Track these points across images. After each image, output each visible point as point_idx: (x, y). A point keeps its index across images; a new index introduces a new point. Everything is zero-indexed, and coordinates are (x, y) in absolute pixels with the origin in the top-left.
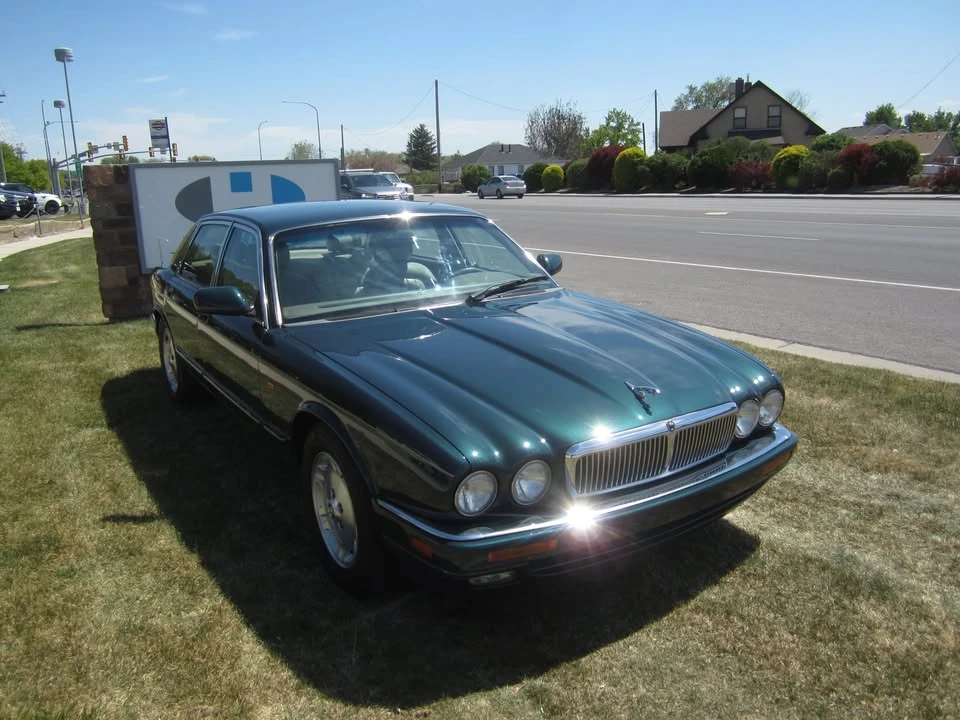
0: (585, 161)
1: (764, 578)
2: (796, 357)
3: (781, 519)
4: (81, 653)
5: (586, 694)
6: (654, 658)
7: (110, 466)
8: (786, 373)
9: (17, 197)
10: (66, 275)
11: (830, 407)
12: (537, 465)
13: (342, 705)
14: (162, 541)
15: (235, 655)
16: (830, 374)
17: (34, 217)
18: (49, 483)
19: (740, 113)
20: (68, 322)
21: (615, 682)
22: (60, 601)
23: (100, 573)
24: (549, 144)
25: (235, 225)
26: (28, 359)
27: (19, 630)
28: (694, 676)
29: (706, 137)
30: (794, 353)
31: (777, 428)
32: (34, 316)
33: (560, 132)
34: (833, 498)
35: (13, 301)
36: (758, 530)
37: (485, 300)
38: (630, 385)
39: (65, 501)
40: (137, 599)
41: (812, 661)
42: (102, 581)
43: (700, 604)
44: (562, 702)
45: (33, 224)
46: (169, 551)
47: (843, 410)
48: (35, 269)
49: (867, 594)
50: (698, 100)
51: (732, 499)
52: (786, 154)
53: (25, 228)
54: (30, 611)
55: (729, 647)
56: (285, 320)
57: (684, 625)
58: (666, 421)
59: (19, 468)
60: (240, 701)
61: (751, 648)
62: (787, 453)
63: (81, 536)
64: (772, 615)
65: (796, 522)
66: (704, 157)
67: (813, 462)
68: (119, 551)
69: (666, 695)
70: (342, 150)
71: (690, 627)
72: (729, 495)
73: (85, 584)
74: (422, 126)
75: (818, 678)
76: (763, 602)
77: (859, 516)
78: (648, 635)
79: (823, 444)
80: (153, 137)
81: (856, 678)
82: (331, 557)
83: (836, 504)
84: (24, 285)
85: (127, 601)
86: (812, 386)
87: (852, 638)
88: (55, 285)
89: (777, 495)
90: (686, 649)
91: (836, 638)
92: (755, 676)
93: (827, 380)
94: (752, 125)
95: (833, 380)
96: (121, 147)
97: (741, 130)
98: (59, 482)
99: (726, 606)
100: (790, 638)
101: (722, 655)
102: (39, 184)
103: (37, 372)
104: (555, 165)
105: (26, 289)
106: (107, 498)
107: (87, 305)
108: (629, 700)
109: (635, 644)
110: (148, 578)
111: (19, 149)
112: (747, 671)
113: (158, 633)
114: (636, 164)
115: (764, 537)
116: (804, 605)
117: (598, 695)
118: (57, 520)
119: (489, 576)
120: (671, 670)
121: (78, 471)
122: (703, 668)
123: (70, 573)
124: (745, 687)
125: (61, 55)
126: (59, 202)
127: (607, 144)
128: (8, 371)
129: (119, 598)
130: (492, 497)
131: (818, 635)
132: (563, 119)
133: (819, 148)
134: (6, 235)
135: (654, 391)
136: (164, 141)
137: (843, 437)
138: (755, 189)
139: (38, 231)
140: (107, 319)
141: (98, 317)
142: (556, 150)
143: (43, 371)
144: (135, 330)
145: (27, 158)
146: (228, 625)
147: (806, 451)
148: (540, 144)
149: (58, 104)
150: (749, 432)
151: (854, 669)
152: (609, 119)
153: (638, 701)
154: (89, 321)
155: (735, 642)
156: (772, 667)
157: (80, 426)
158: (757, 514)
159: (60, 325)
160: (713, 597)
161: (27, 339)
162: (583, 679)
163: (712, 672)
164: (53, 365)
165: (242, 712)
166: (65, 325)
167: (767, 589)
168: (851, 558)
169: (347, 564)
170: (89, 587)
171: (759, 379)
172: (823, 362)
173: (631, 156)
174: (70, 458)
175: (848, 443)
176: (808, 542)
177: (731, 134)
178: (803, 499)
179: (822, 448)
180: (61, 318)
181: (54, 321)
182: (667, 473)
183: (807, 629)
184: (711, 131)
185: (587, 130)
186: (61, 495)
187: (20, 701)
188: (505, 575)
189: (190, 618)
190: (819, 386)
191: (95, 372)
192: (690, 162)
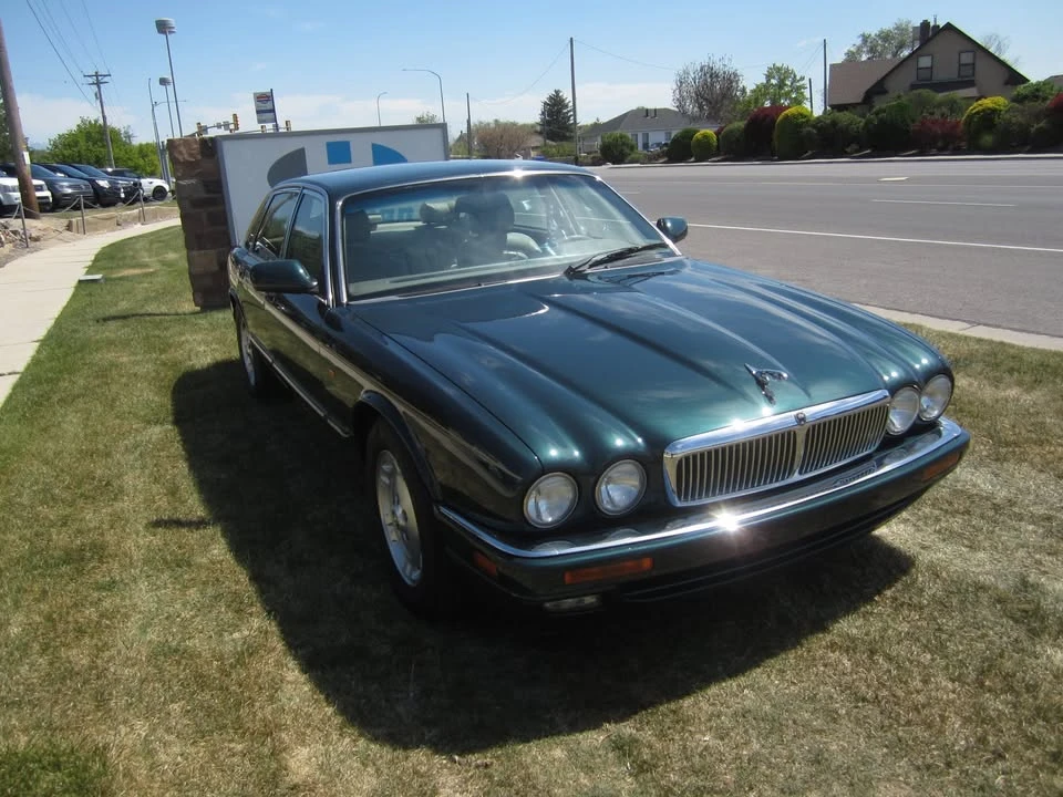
0: (741, 124)
1: (921, 608)
2: (980, 341)
3: (949, 536)
4: (106, 677)
5: (685, 747)
6: (774, 706)
7: (174, 467)
8: (966, 359)
9: (122, 183)
10: (164, 263)
11: (1018, 400)
12: (627, 467)
13: (391, 750)
14: (216, 551)
15: (276, 685)
16: (1021, 360)
17: (138, 204)
18: (106, 485)
19: (925, 62)
20: (158, 312)
21: (722, 735)
22: (95, 617)
23: (143, 585)
24: (701, 107)
25: (305, 191)
26: (109, 351)
27: (44, 649)
28: (824, 731)
29: (885, 92)
30: (978, 336)
31: (944, 423)
32: (124, 306)
33: (713, 92)
34: (1016, 510)
35: (105, 291)
36: (918, 549)
37: (589, 271)
38: (751, 368)
39: (118, 505)
40: (178, 617)
41: (979, 717)
42: (143, 595)
43: (837, 640)
44: (654, 756)
45: (136, 211)
46: (221, 562)
47: (1034, 403)
48: (133, 257)
49: (1054, 633)
50: (872, 50)
51: (885, 509)
52: (980, 108)
53: (128, 215)
54: (61, 627)
55: (870, 695)
56: (350, 297)
57: (816, 666)
58: (795, 413)
59: (77, 468)
60: (273, 740)
61: (898, 698)
62: (956, 453)
63: (129, 544)
64: (929, 656)
65: (968, 539)
66: (880, 116)
67: (994, 466)
68: (166, 562)
69: (785, 753)
70: (469, 122)
71: (822, 668)
72: (881, 504)
73: (123, 599)
74: (557, 92)
75: (982, 740)
76: (918, 640)
77: (1049, 533)
78: (769, 677)
79: (1007, 444)
80: (258, 112)
81: (1033, 742)
82: (398, 572)
83: (1020, 518)
84: (120, 275)
85: (167, 618)
86: (998, 374)
87: (1032, 688)
88: (151, 274)
89: (946, 506)
90: (815, 695)
91: (1011, 689)
92: (900, 734)
93: (1016, 367)
94: (941, 75)
95: (1024, 368)
96: (232, 127)
97: (927, 82)
98: (116, 483)
99: (870, 643)
100: (950, 686)
101: (860, 704)
102: (149, 170)
103: (113, 365)
104: (708, 131)
105: (121, 279)
106: (163, 502)
107: (179, 294)
108: (739, 757)
109: (751, 687)
110: (193, 593)
111: (126, 133)
112: (891, 725)
113: (193, 655)
114: (800, 126)
115: (924, 558)
116: (971, 645)
117: (699, 750)
118: (105, 526)
119: (570, 600)
120: (795, 722)
121: (138, 472)
122: (835, 720)
123: (111, 586)
124: (886, 746)
125: (163, 27)
126: (167, 187)
127: (767, 104)
128: (85, 364)
129: (158, 615)
130: (572, 505)
131: (987, 683)
132: (717, 76)
133: (1020, 99)
134: (109, 222)
135: (780, 375)
136: (270, 115)
137: (1034, 436)
138: (941, 151)
139: (142, 219)
140: (199, 308)
141: (189, 306)
142: (709, 114)
143: (122, 364)
144: (225, 319)
145: (136, 142)
146: (274, 649)
147: (984, 453)
148: (690, 107)
149: (163, 82)
150: (906, 428)
151: (1032, 730)
152: (769, 77)
153: (749, 760)
154: (180, 311)
155: (878, 689)
156: (924, 722)
157: (149, 422)
158: (918, 530)
159: (150, 315)
160: (855, 631)
161: (112, 330)
162: (683, 729)
163: (846, 725)
164: (133, 358)
165: (272, 754)
166: (155, 315)
167: (925, 624)
168: (1035, 587)
169: (414, 581)
170: (128, 602)
171: (922, 362)
172: (1012, 346)
173: (795, 117)
174: (132, 457)
175: (1040, 443)
176: (981, 565)
177: (913, 87)
178: (978, 511)
179: (1005, 449)
180: (151, 308)
181: (143, 311)
182: (796, 477)
183: (973, 676)
184: (891, 85)
185: (744, 90)
186: (115, 499)
187: (34, 729)
188: (589, 600)
189: (233, 640)
190: (1006, 375)
191: (175, 364)
192: (864, 121)
